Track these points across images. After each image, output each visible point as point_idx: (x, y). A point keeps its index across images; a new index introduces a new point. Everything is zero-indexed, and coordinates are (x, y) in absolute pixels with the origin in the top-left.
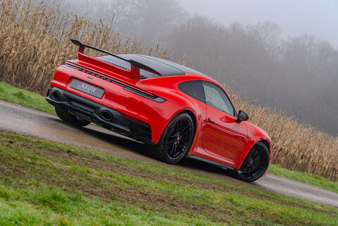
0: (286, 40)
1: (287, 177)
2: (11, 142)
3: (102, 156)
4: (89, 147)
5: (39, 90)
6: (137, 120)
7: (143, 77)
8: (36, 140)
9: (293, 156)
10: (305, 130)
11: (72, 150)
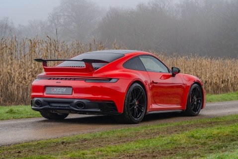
0: (179, 3)
1: (219, 101)
2: (19, 152)
3: (87, 137)
4: (75, 133)
5: (22, 102)
6: (103, 101)
7: (96, 69)
8: (36, 143)
9: (216, 83)
10: (217, 62)
11: (65, 140)
